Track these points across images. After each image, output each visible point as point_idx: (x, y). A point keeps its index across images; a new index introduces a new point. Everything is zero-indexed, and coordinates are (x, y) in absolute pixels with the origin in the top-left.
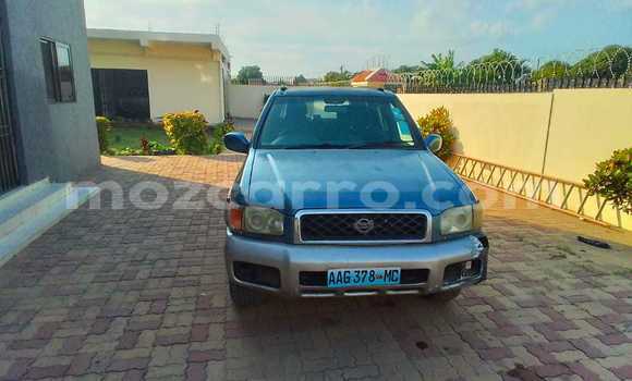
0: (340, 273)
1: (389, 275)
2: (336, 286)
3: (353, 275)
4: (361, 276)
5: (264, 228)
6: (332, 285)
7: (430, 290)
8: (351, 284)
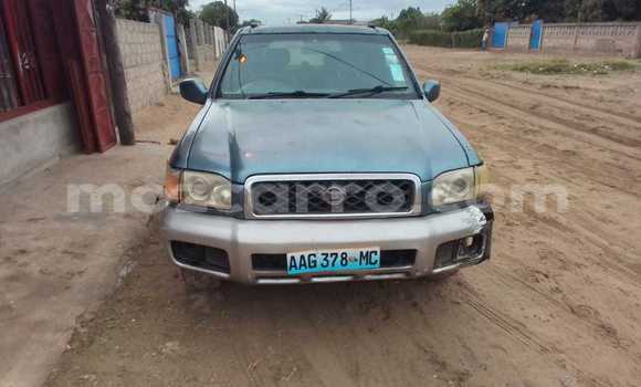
0: (302, 257)
1: (366, 257)
2: (298, 272)
3: (320, 259)
4: (331, 259)
5: (209, 198)
6: (293, 271)
7: (418, 274)
8: (319, 269)
